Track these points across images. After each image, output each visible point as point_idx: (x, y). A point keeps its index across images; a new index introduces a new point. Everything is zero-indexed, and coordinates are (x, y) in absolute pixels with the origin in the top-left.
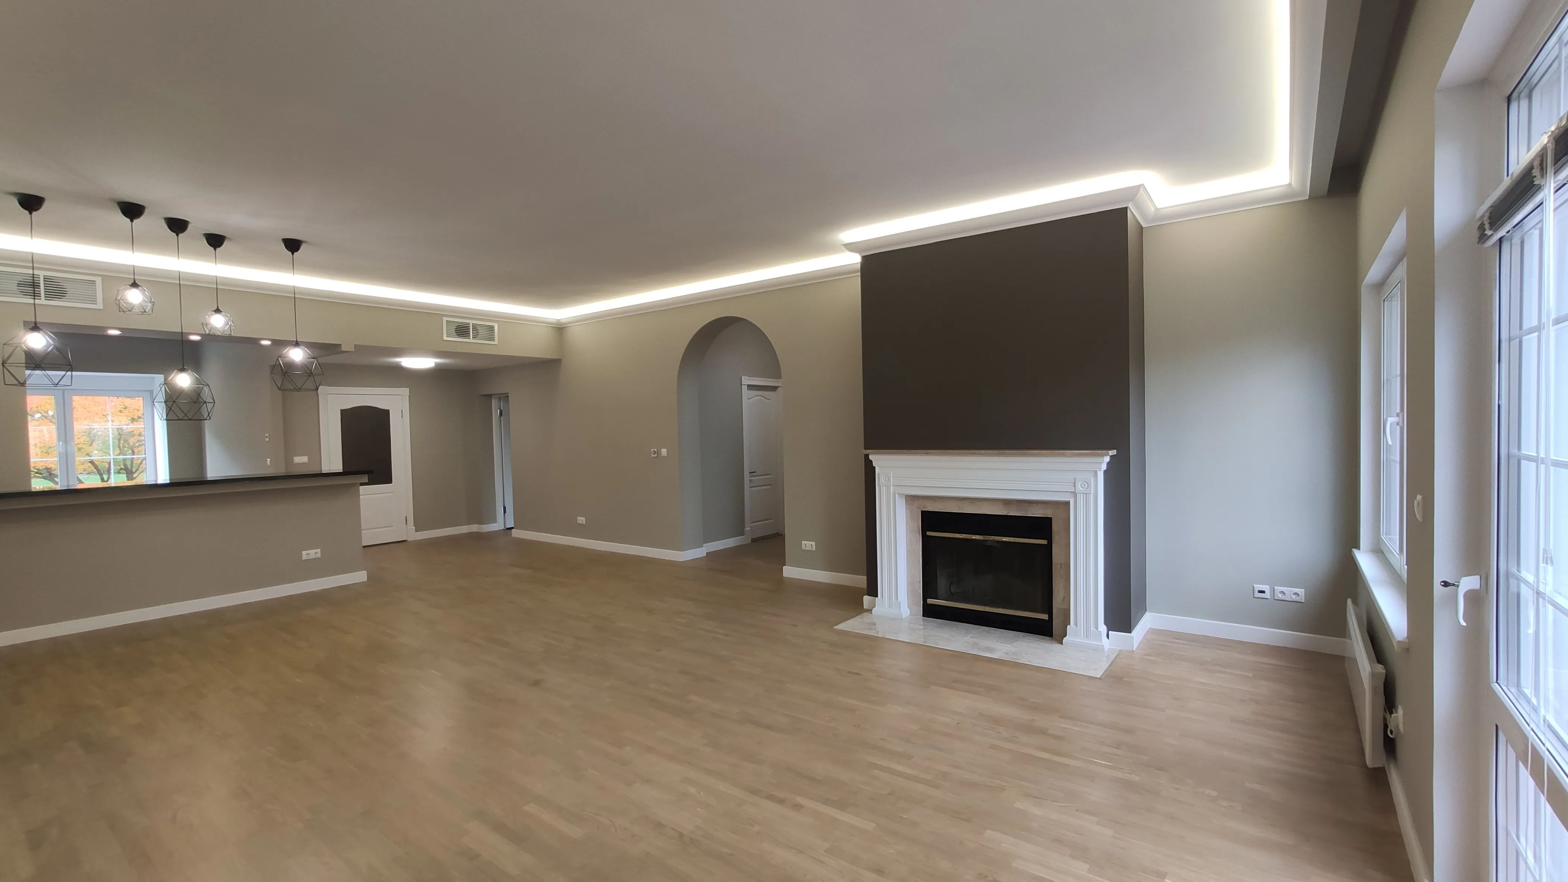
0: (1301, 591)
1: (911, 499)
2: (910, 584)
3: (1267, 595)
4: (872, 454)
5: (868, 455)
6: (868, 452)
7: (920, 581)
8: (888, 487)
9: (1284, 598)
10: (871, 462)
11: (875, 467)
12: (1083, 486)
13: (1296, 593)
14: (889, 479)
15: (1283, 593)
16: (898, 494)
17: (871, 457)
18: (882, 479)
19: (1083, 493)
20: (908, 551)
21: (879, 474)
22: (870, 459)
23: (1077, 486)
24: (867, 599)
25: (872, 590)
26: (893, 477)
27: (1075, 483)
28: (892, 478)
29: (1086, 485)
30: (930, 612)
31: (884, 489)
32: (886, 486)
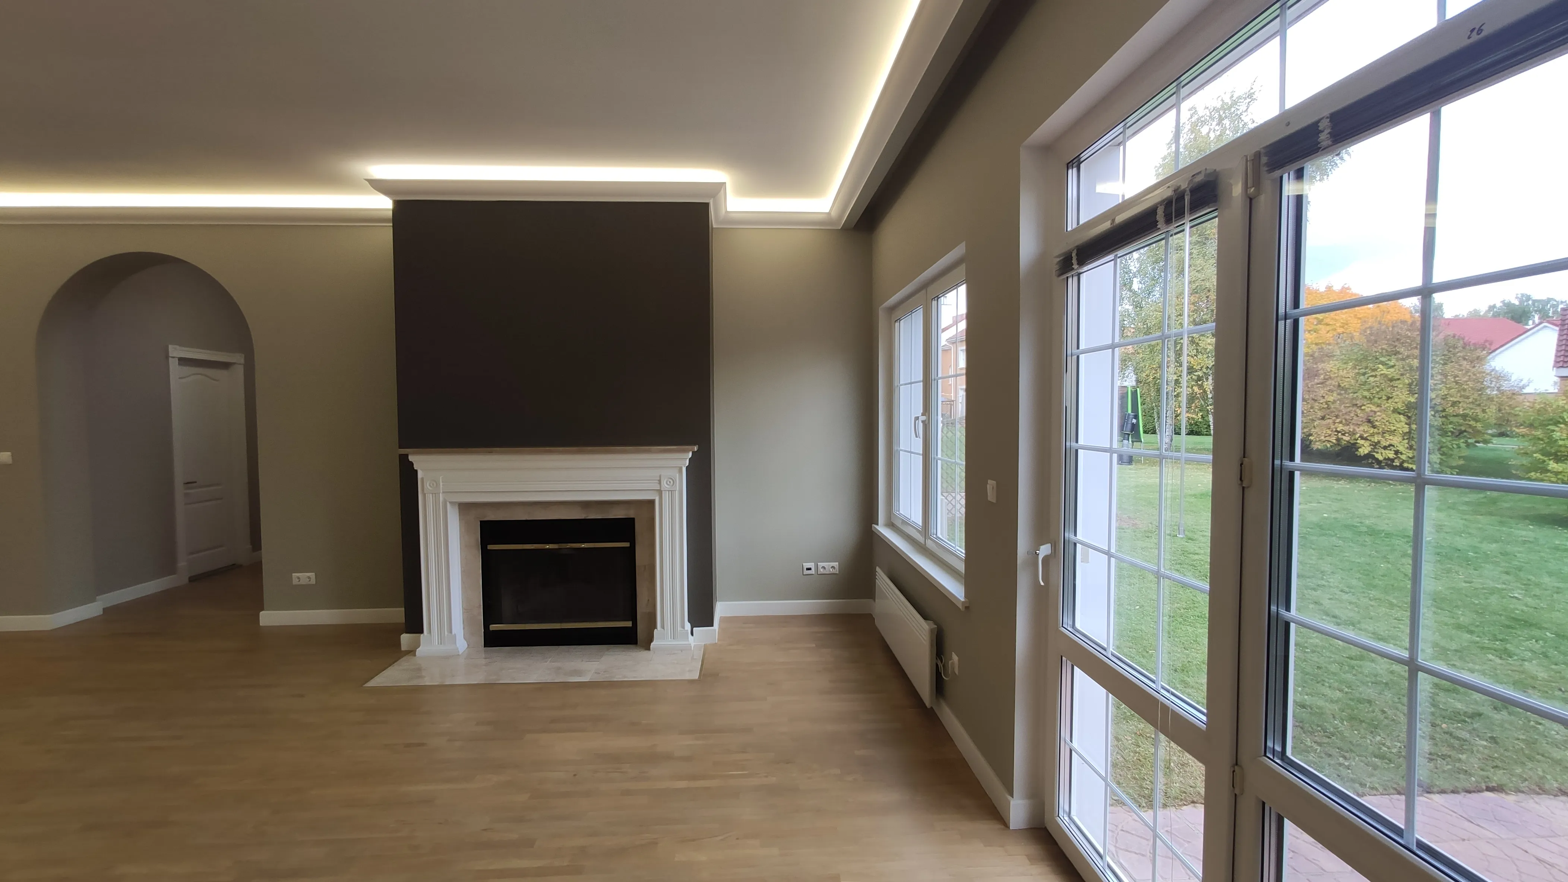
0: (836, 564)
1: (465, 508)
2: (466, 610)
3: (813, 572)
4: (414, 453)
5: (407, 455)
6: (403, 451)
7: (480, 606)
8: (436, 495)
9: (825, 572)
10: (412, 464)
11: (416, 471)
12: (668, 483)
13: (831, 566)
14: (438, 485)
15: (824, 568)
16: (450, 503)
17: (411, 458)
18: (427, 486)
19: (669, 491)
20: (462, 572)
21: (422, 479)
22: (410, 460)
23: (662, 483)
24: (406, 639)
25: (415, 624)
26: (442, 482)
27: (660, 481)
28: (441, 484)
29: (672, 482)
30: (493, 640)
31: (430, 498)
32: (432, 494)
